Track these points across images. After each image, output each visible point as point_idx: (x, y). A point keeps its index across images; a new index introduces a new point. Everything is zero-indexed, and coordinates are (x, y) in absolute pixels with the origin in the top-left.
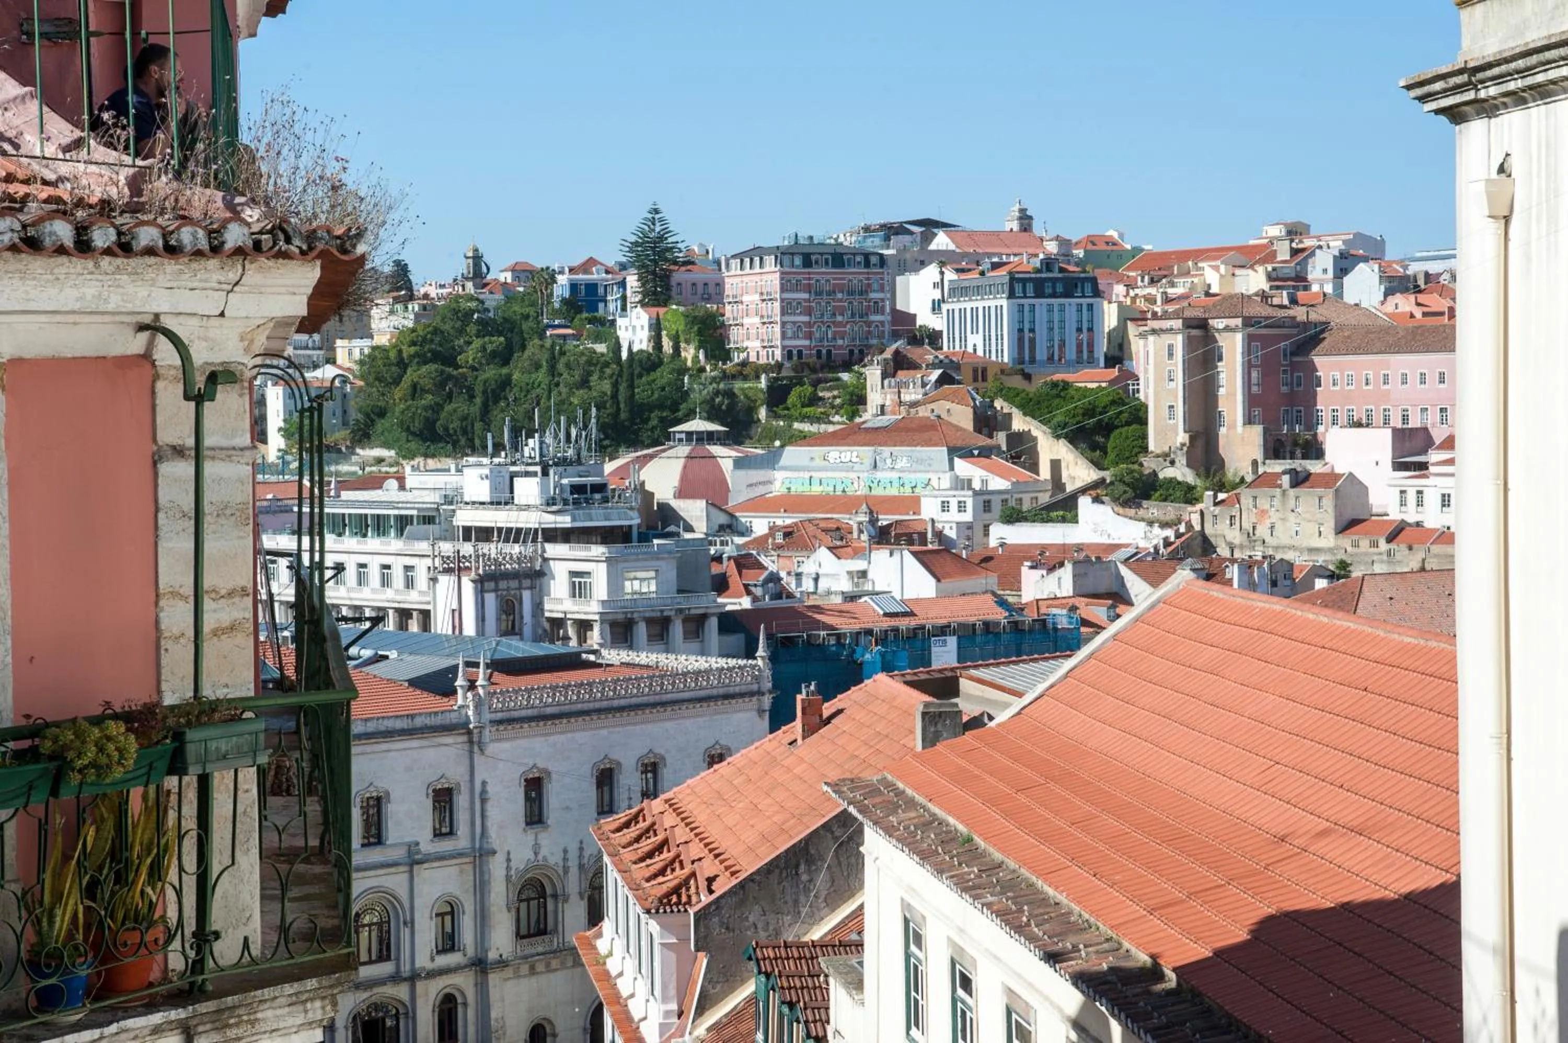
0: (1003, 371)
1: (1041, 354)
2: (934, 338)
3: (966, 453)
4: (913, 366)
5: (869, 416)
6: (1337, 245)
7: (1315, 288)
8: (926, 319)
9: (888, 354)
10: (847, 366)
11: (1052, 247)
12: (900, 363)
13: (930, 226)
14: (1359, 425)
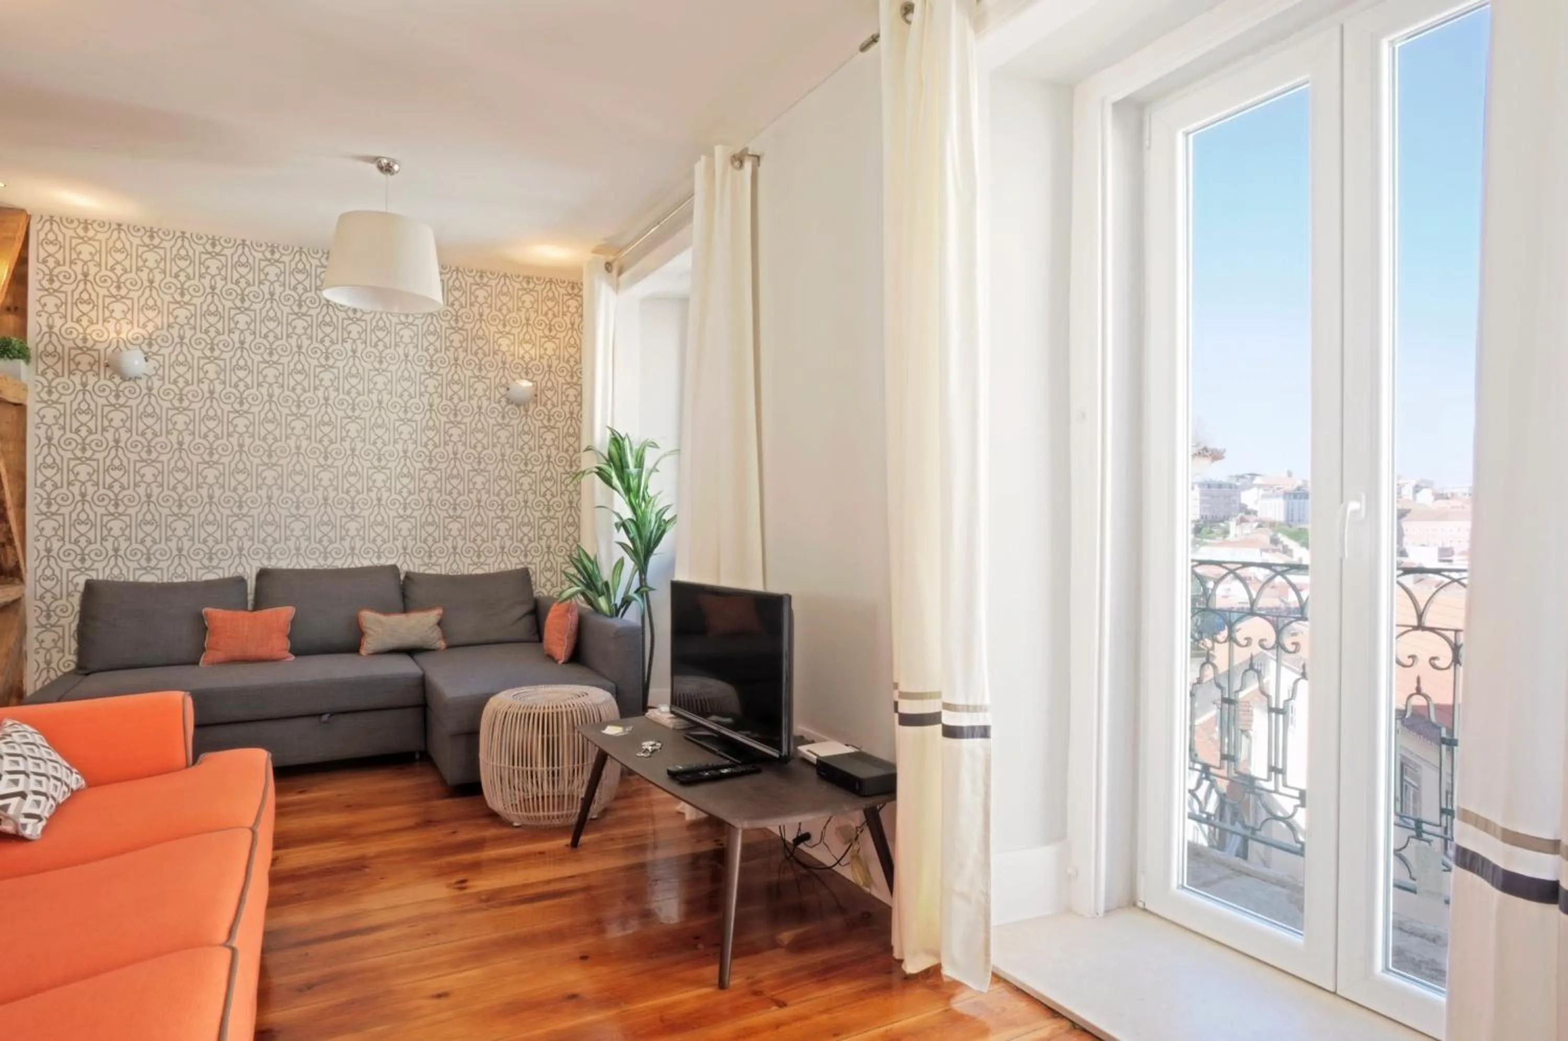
0: (1281, 524)
10: (1222, 521)
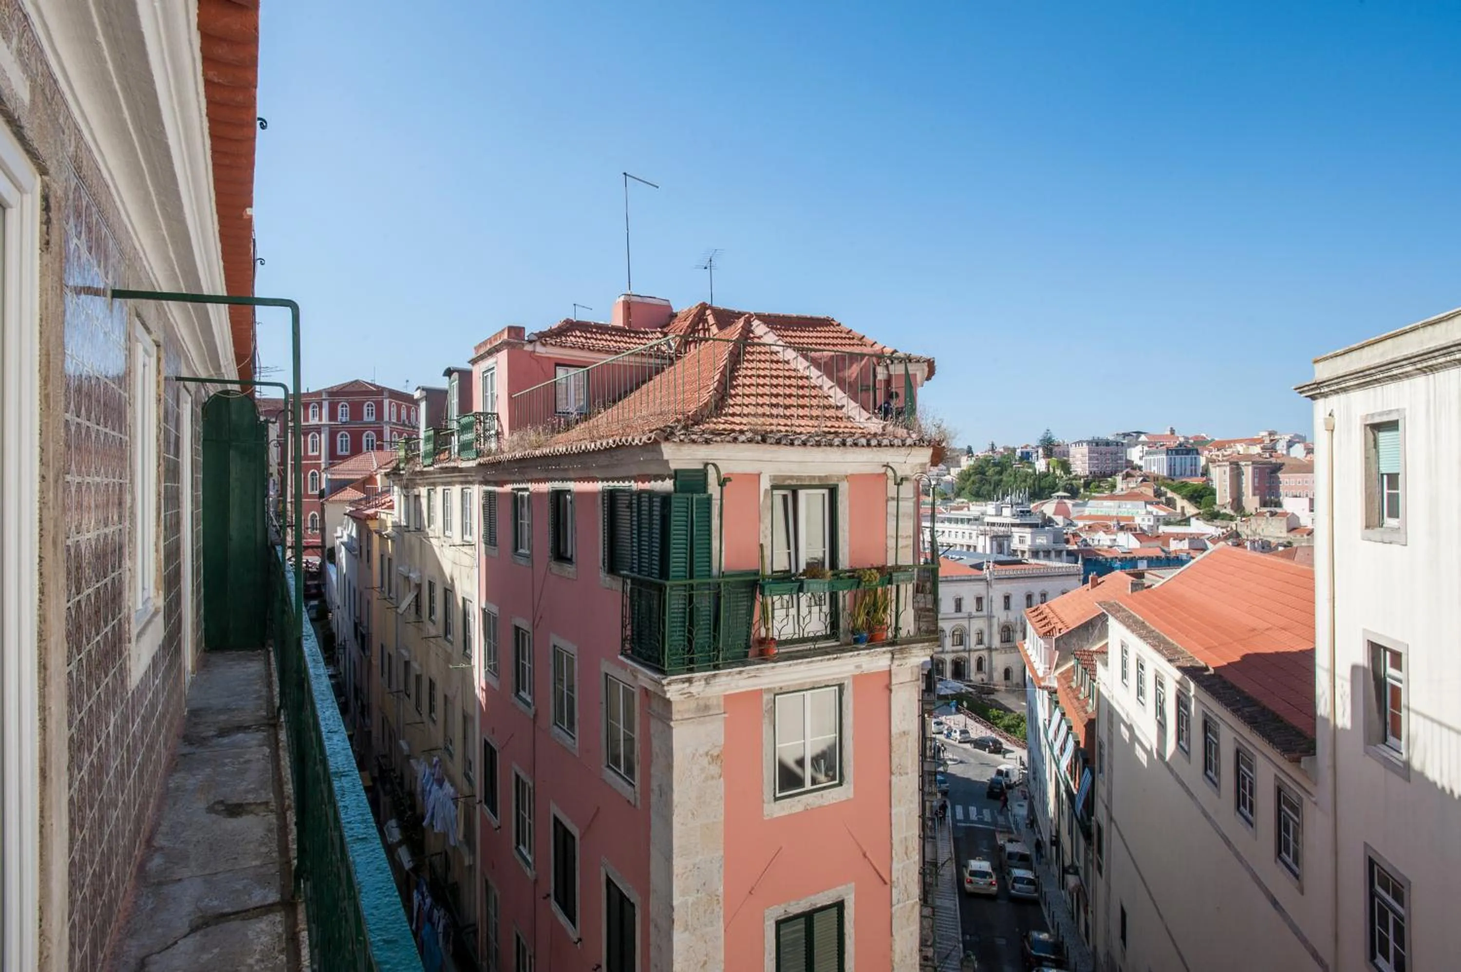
0: (1164, 478)
1: (1178, 473)
2: (1140, 468)
3: (1151, 504)
4: (1132, 476)
5: (1118, 491)
6: (1288, 438)
7: (1279, 452)
8: (1137, 462)
9: (1124, 472)
10: (1110, 476)
11: (1182, 440)
12: (1128, 475)
13: (1139, 433)
14: (1296, 496)
